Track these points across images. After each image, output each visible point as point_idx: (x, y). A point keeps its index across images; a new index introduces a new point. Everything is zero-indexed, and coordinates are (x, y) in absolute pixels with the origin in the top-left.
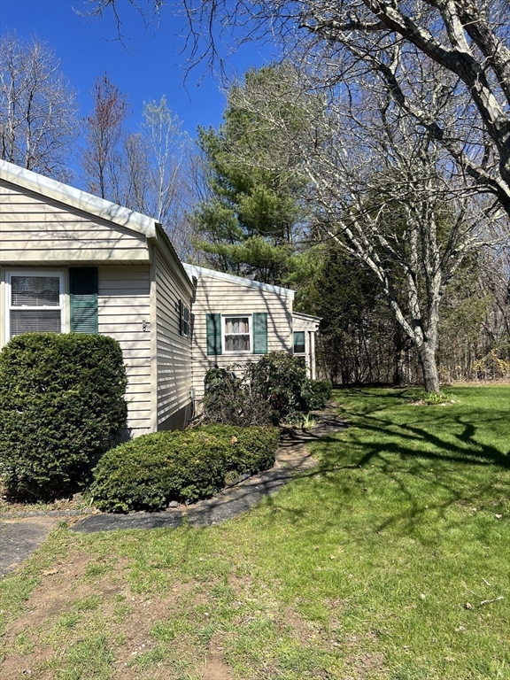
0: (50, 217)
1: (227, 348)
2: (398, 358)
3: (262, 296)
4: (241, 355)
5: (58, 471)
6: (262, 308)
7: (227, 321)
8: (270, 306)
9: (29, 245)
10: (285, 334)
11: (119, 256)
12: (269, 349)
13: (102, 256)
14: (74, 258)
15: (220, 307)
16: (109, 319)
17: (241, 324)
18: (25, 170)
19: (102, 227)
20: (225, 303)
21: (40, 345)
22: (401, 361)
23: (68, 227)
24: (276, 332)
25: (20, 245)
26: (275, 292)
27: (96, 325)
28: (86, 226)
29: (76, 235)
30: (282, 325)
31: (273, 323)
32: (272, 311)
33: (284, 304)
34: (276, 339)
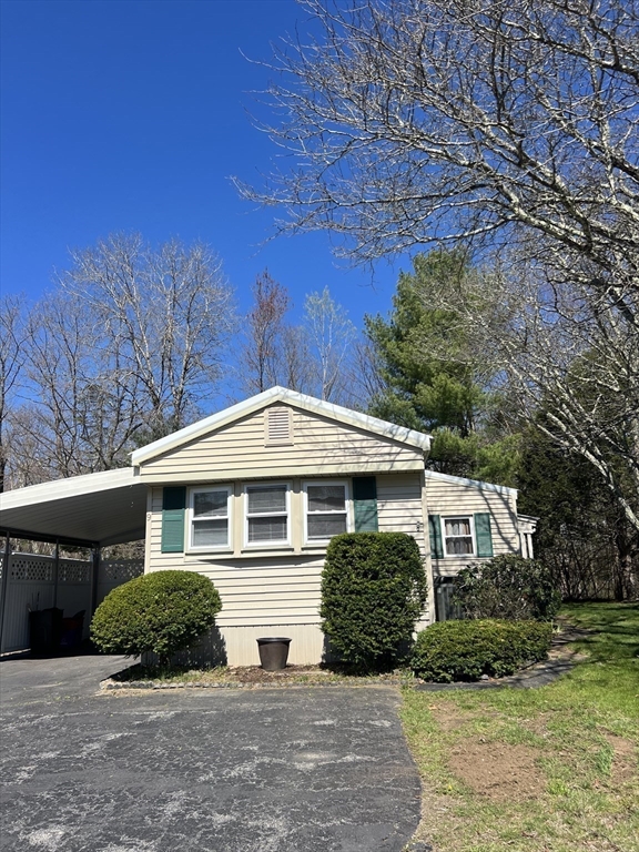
0: (342, 438)
1: (448, 552)
2: (624, 565)
3: (483, 495)
4: (464, 559)
5: (389, 646)
6: (483, 508)
7: (446, 522)
8: (492, 506)
9: (326, 461)
10: (510, 536)
11: (399, 466)
12: (494, 551)
13: (385, 467)
14: (362, 470)
15: (438, 508)
16: (387, 521)
17: (462, 526)
18: (324, 402)
19: (384, 444)
20: (443, 503)
21: (367, 541)
22: (628, 569)
23: (357, 444)
24: (500, 533)
25: (319, 461)
26: (496, 491)
27: (377, 526)
28: (371, 443)
29: (363, 451)
30: (506, 526)
31: (497, 524)
32: (494, 511)
33: (506, 503)
34: (502, 541)
